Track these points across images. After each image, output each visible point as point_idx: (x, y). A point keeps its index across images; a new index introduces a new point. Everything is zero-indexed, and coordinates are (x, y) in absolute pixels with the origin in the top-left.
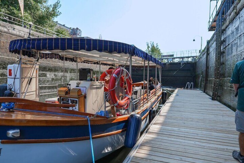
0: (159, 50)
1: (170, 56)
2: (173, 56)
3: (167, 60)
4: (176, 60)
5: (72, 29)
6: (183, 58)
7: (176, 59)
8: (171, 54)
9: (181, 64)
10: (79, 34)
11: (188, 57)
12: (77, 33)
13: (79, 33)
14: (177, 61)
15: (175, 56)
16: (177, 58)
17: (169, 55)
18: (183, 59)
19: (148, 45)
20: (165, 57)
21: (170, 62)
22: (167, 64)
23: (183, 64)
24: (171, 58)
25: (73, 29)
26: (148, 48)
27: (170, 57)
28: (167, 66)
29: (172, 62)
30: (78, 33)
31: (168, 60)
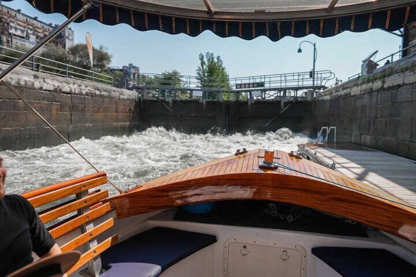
0: (223, 69)
1: (255, 85)
2: (262, 84)
3: (248, 93)
4: (271, 96)
5: (53, 25)
6: (285, 90)
7: (268, 92)
8: (258, 81)
9: (282, 104)
10: (68, 37)
11: (297, 89)
12: (65, 34)
13: (69, 35)
14: (273, 98)
15: (267, 86)
16: (270, 90)
17: (253, 84)
18: (285, 93)
19: (202, 59)
20: (245, 88)
21: (255, 98)
22: (249, 103)
23: (286, 104)
24: (257, 90)
25: (56, 26)
26: (202, 66)
27: (257, 87)
28: (249, 108)
29: (259, 98)
30: (67, 34)
31: (251, 94)
